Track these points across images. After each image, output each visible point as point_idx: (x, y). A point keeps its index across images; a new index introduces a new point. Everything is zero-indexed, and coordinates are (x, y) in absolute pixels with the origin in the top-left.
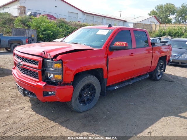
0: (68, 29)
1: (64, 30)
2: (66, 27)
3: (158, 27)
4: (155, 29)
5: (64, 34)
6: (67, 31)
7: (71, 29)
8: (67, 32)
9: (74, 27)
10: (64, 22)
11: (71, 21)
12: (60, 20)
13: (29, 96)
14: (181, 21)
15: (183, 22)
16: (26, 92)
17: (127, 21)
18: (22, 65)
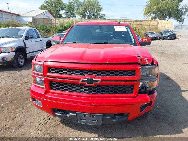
3: (57, 22)
4: (56, 23)
13: (114, 120)
14: (70, 16)
15: (72, 17)
16: (108, 118)
17: (20, 15)
18: (98, 81)
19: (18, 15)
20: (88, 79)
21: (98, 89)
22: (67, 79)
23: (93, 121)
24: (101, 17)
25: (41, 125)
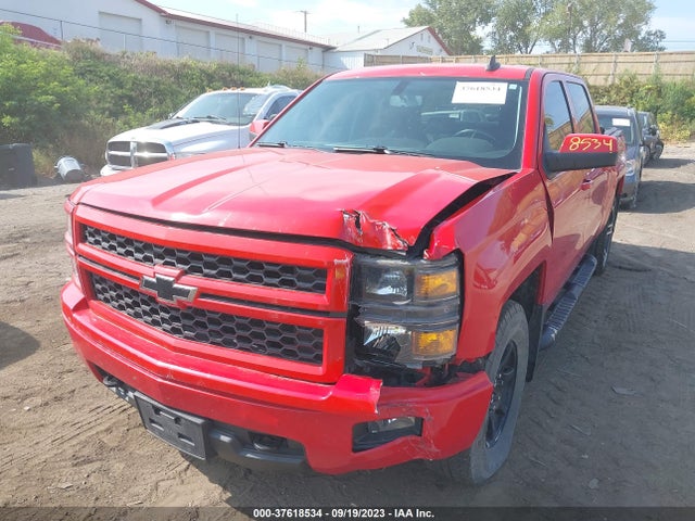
0: (120, 85)
1: (106, 88)
2: (111, 78)
5: (107, 105)
6: (119, 92)
7: (134, 83)
8: (121, 97)
9: (146, 77)
10: (97, 57)
11: (125, 53)
12: (78, 50)
13: (248, 455)
14: (512, 44)
15: (520, 49)
16: (225, 439)
17: (334, 48)
18: (188, 291)
19: (327, 49)
20: (158, 279)
21: (198, 324)
22: (114, 270)
23: (181, 436)
24: (643, 46)
25: (111, 409)
